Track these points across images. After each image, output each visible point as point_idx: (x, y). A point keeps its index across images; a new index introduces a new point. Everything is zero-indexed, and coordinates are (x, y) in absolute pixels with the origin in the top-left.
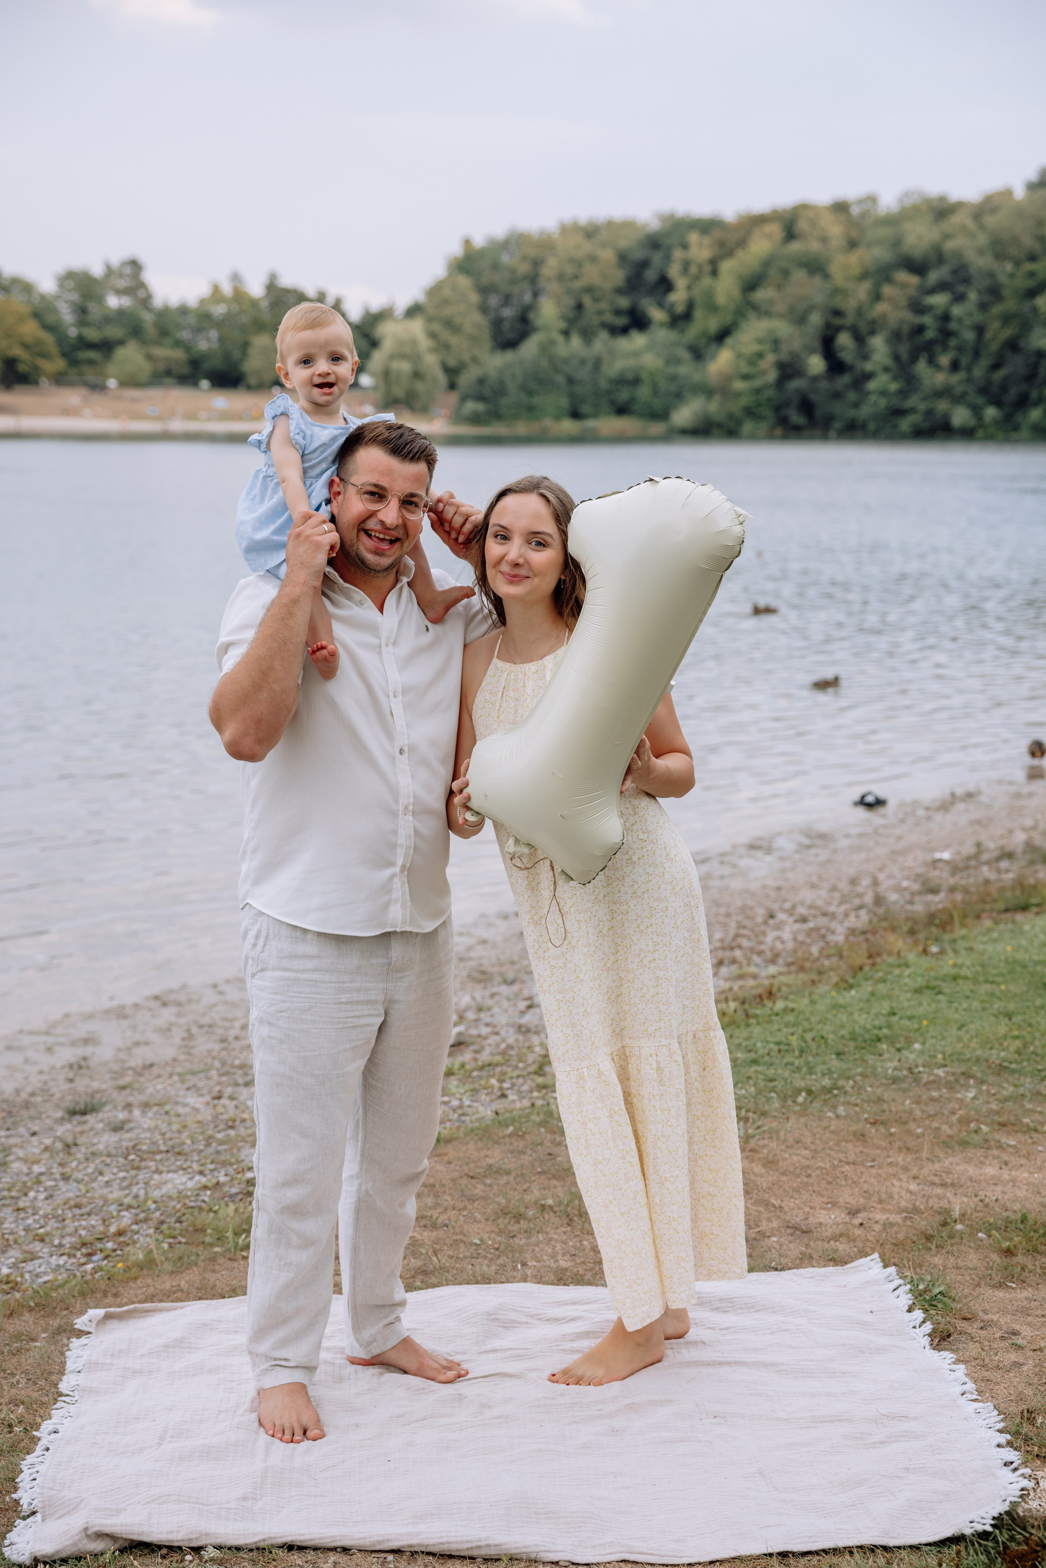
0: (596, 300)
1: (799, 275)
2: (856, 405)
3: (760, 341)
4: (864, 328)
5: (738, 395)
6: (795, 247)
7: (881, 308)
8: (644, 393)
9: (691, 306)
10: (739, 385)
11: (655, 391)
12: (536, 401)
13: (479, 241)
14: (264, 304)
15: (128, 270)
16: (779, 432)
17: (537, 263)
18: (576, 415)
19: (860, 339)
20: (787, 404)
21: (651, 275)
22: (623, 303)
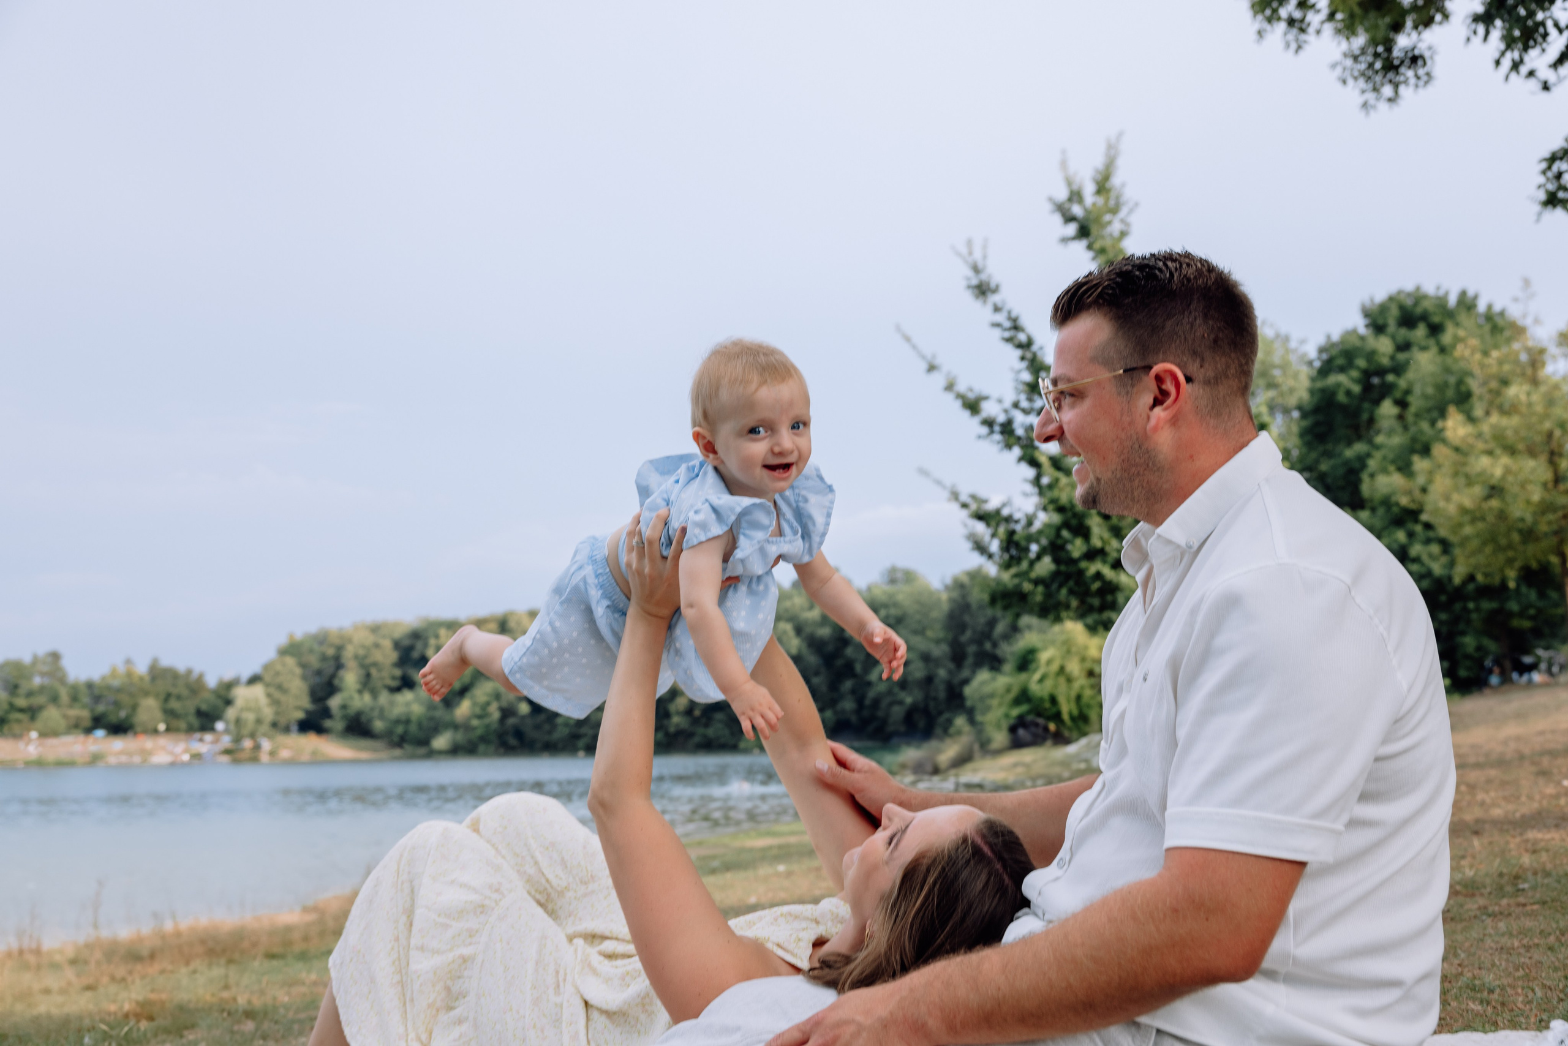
0: (380, 670)
2: (550, 732)
3: (488, 695)
5: (474, 729)
8: (413, 729)
10: (475, 722)
11: (420, 727)
13: (299, 634)
14: (147, 678)
15: (50, 659)
16: (502, 750)
17: (340, 648)
20: (507, 733)
21: (415, 655)
22: (398, 672)
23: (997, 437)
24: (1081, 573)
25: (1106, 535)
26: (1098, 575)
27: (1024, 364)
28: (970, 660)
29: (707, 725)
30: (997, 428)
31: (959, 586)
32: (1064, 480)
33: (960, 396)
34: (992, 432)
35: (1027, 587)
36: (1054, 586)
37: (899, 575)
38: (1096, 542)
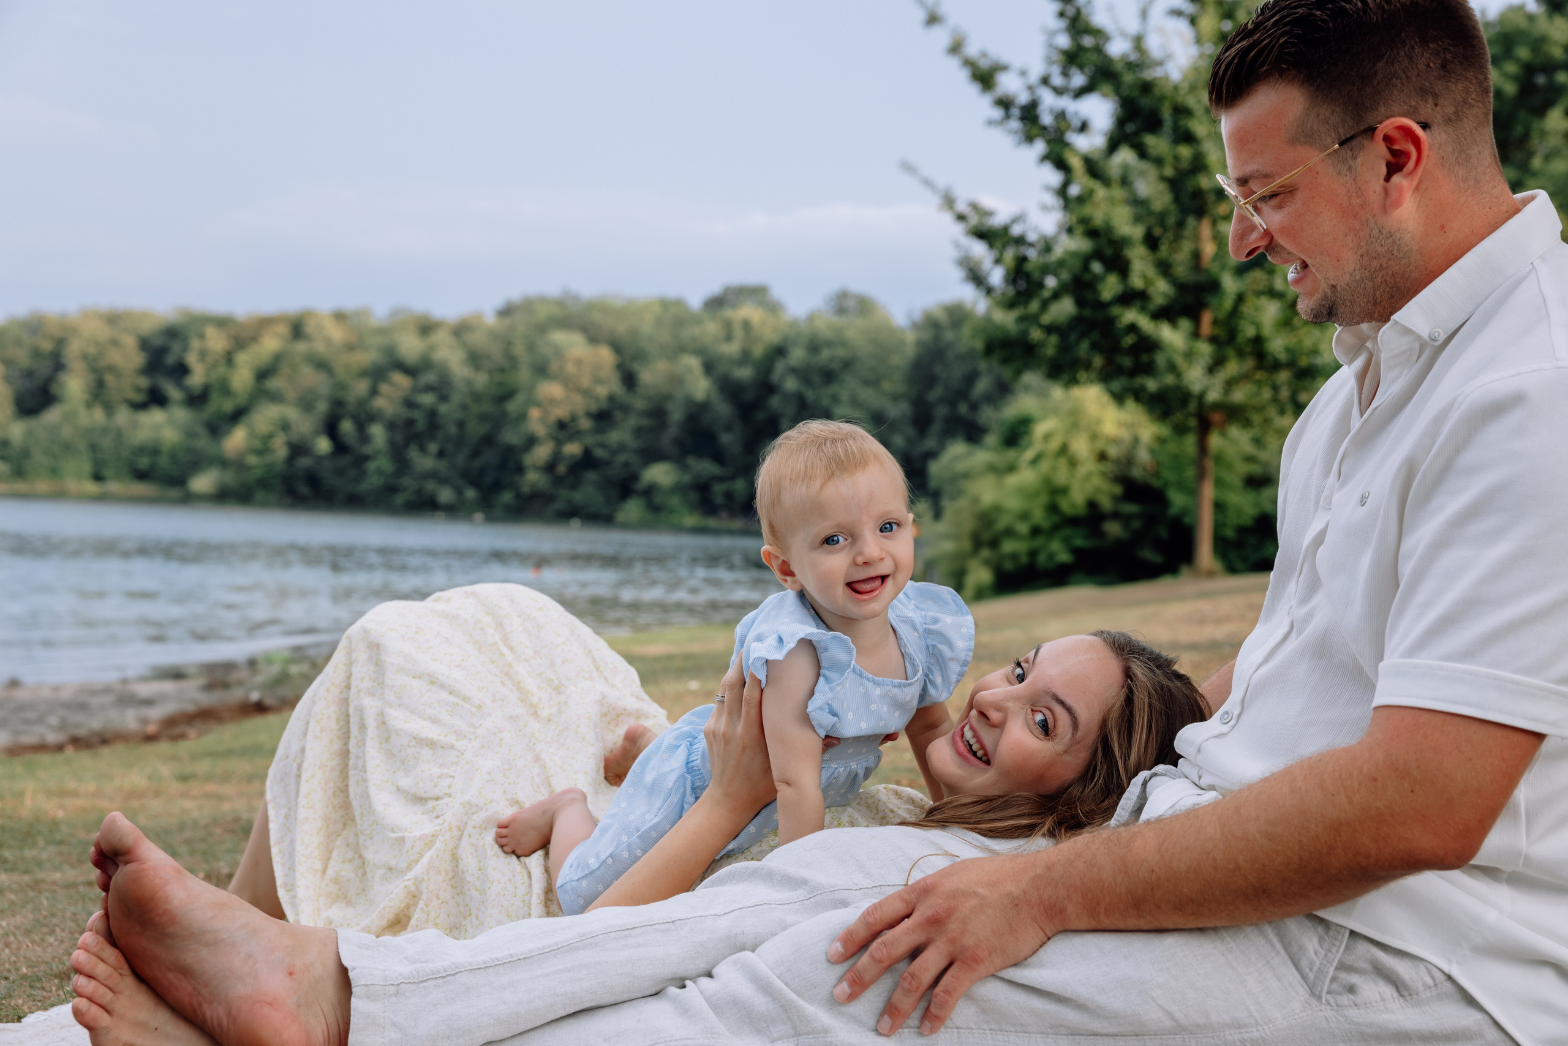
0: (118, 377)
1: (307, 370)
2: (357, 481)
3: (272, 424)
4: (364, 417)
5: (250, 468)
7: (378, 402)
8: (162, 461)
9: (207, 388)
10: (253, 460)
11: (173, 461)
12: (59, 463)
16: (288, 501)
17: (60, 342)
18: (98, 477)
19: (360, 425)
20: (296, 478)
21: (170, 360)
22: (144, 382)
23: (1015, 124)
24: (1111, 321)
25: (1151, 272)
26: (1133, 328)
27: (1062, 24)
28: (937, 427)
29: (574, 487)
30: (1016, 112)
31: (931, 324)
32: (1101, 192)
33: (969, 63)
34: (1008, 116)
35: (1036, 334)
36: (1073, 338)
37: (851, 304)
38: (1137, 282)
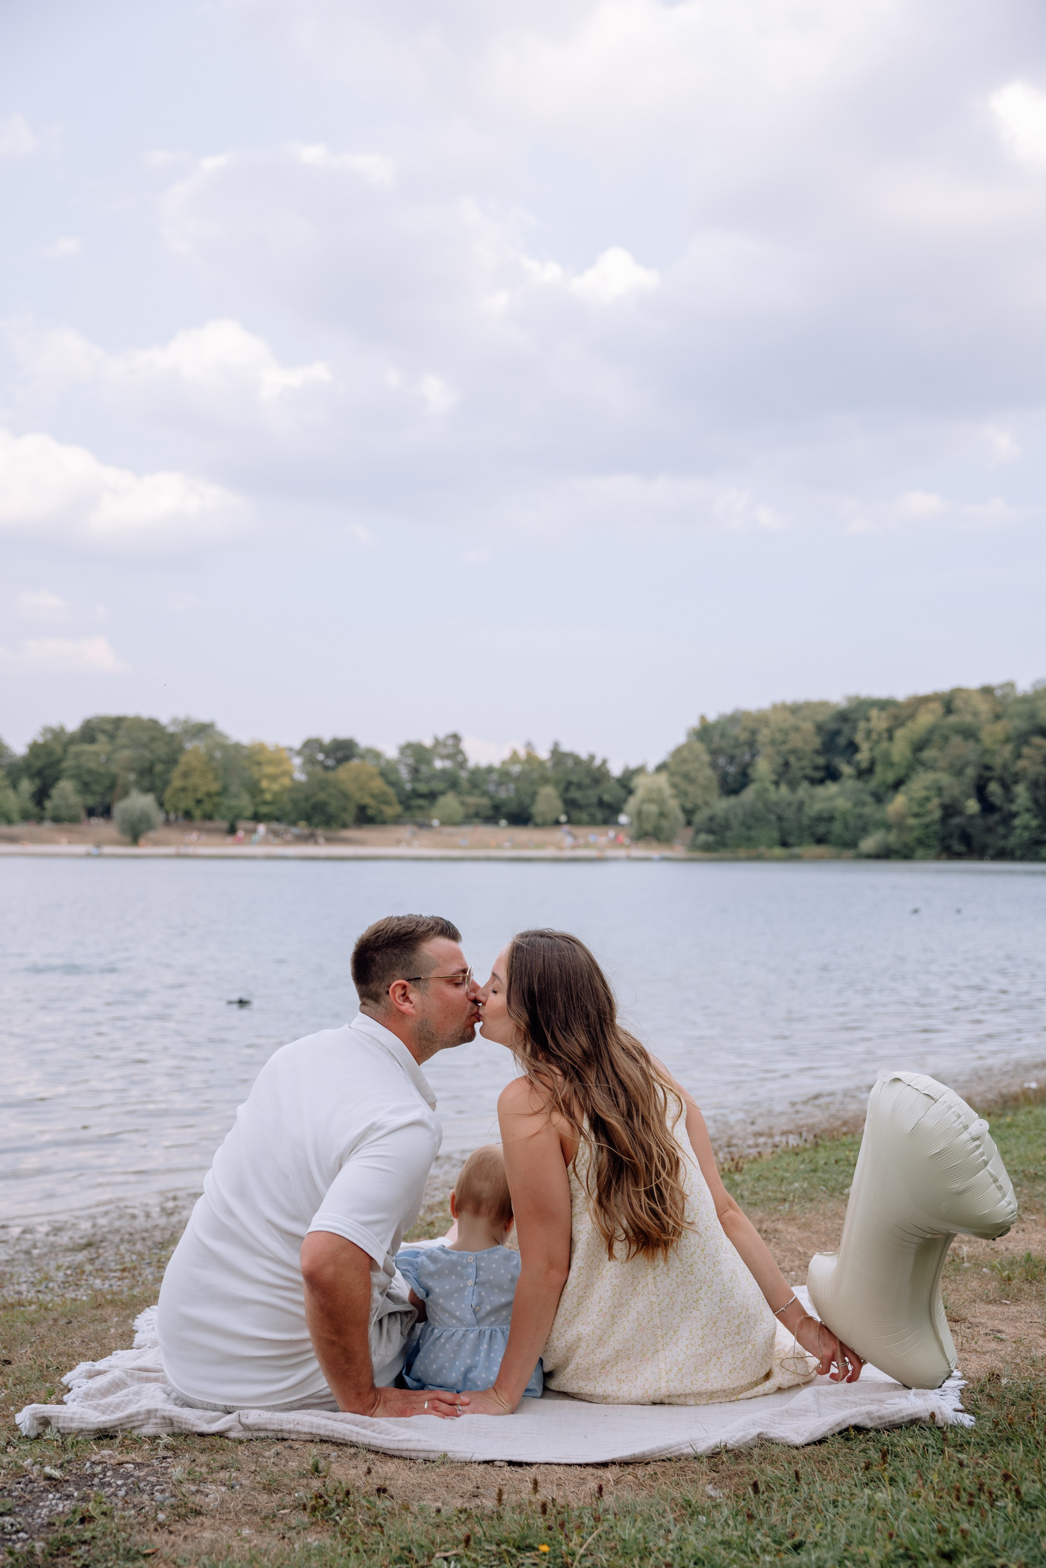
0: (799, 759)
1: (956, 740)
2: (1005, 837)
3: (927, 789)
4: (1009, 780)
5: (911, 829)
6: (953, 719)
7: (1021, 764)
8: (837, 827)
9: (872, 763)
10: (911, 821)
11: (846, 826)
12: (753, 833)
13: (712, 717)
14: (549, 765)
15: (450, 742)
17: (754, 733)
18: (784, 844)
19: (1006, 787)
20: (950, 836)
21: (842, 741)
22: (820, 761)
